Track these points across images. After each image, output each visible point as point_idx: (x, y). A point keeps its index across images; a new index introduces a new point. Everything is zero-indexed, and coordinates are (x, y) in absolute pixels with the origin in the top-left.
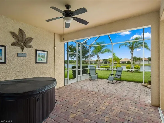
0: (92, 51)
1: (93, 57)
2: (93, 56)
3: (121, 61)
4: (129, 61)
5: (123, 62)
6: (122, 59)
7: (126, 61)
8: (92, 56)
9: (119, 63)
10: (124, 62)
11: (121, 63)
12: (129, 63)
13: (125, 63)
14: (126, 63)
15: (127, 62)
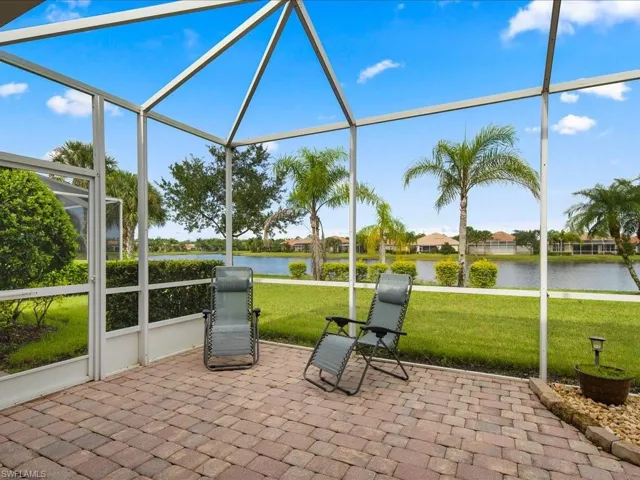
0: (287, 193)
1: (294, 223)
2: (297, 220)
3: (421, 242)
4: (447, 244)
5: (425, 248)
6: (423, 235)
7: (439, 244)
8: (291, 218)
9: (413, 251)
10: (432, 247)
11: (418, 250)
12: (447, 249)
13: (433, 249)
14: (438, 252)
15: (440, 248)
